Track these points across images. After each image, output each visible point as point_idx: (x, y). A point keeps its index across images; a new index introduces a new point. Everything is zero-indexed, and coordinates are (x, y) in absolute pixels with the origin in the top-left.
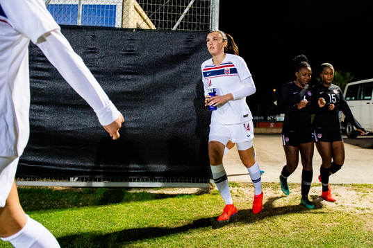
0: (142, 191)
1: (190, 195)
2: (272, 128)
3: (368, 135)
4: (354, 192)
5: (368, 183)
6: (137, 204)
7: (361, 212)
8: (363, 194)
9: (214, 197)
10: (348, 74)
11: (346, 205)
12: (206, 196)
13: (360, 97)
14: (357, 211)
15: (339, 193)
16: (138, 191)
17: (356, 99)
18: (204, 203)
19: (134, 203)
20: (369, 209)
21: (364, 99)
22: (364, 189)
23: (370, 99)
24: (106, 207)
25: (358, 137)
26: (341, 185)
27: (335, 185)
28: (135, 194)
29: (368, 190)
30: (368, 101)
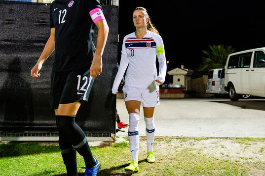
0: (51, 144)
1: (94, 147)
2: (166, 93)
3: (248, 98)
4: (238, 145)
5: (250, 137)
6: (46, 155)
7: (245, 161)
8: (245, 146)
9: (115, 149)
10: (230, 47)
11: (231, 155)
12: (108, 148)
13: (240, 65)
14: (241, 160)
15: (225, 145)
16: (48, 145)
17: (237, 67)
18: (106, 154)
19: (43, 155)
20: (252, 159)
21: (243, 67)
22: (247, 141)
23: (249, 67)
24: (18, 158)
25: (239, 100)
26: (226, 138)
27: (221, 138)
28: (45, 147)
29: (250, 142)
30: (247, 69)
